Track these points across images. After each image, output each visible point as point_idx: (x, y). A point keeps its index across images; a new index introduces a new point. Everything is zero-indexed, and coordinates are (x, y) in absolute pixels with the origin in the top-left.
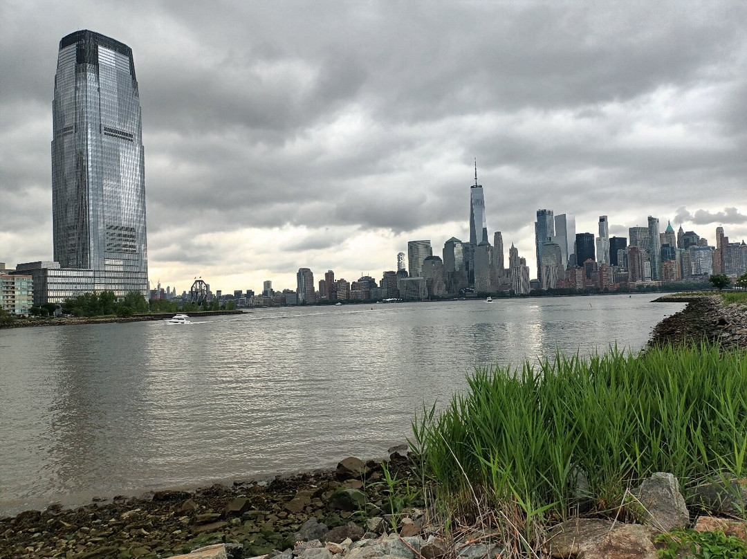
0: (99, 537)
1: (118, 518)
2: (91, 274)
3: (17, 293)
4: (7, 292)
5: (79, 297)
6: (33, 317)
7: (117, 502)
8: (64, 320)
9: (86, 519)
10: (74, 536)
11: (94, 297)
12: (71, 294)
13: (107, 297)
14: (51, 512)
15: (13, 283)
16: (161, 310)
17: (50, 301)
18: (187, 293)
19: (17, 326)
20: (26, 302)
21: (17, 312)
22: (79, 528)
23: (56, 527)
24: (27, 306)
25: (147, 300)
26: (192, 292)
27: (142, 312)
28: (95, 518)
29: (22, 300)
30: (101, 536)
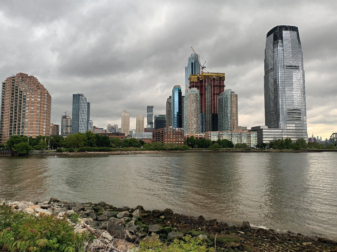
0: (293, 250)
1: (301, 244)
2: (281, 131)
3: (251, 139)
4: (248, 138)
5: (276, 141)
6: (257, 148)
7: (299, 236)
8: (269, 150)
9: (286, 239)
10: (282, 246)
11: (282, 141)
12: (272, 139)
13: (288, 141)
14: (270, 232)
15: (250, 135)
16: (315, 147)
17: (264, 142)
18: (328, 139)
19: (251, 152)
20: (255, 142)
21: (252, 146)
22: (283, 243)
23: (273, 238)
24: (255, 144)
25: (307, 142)
26: (331, 139)
27: (304, 148)
28: (290, 240)
29: (254, 142)
30: (294, 250)
